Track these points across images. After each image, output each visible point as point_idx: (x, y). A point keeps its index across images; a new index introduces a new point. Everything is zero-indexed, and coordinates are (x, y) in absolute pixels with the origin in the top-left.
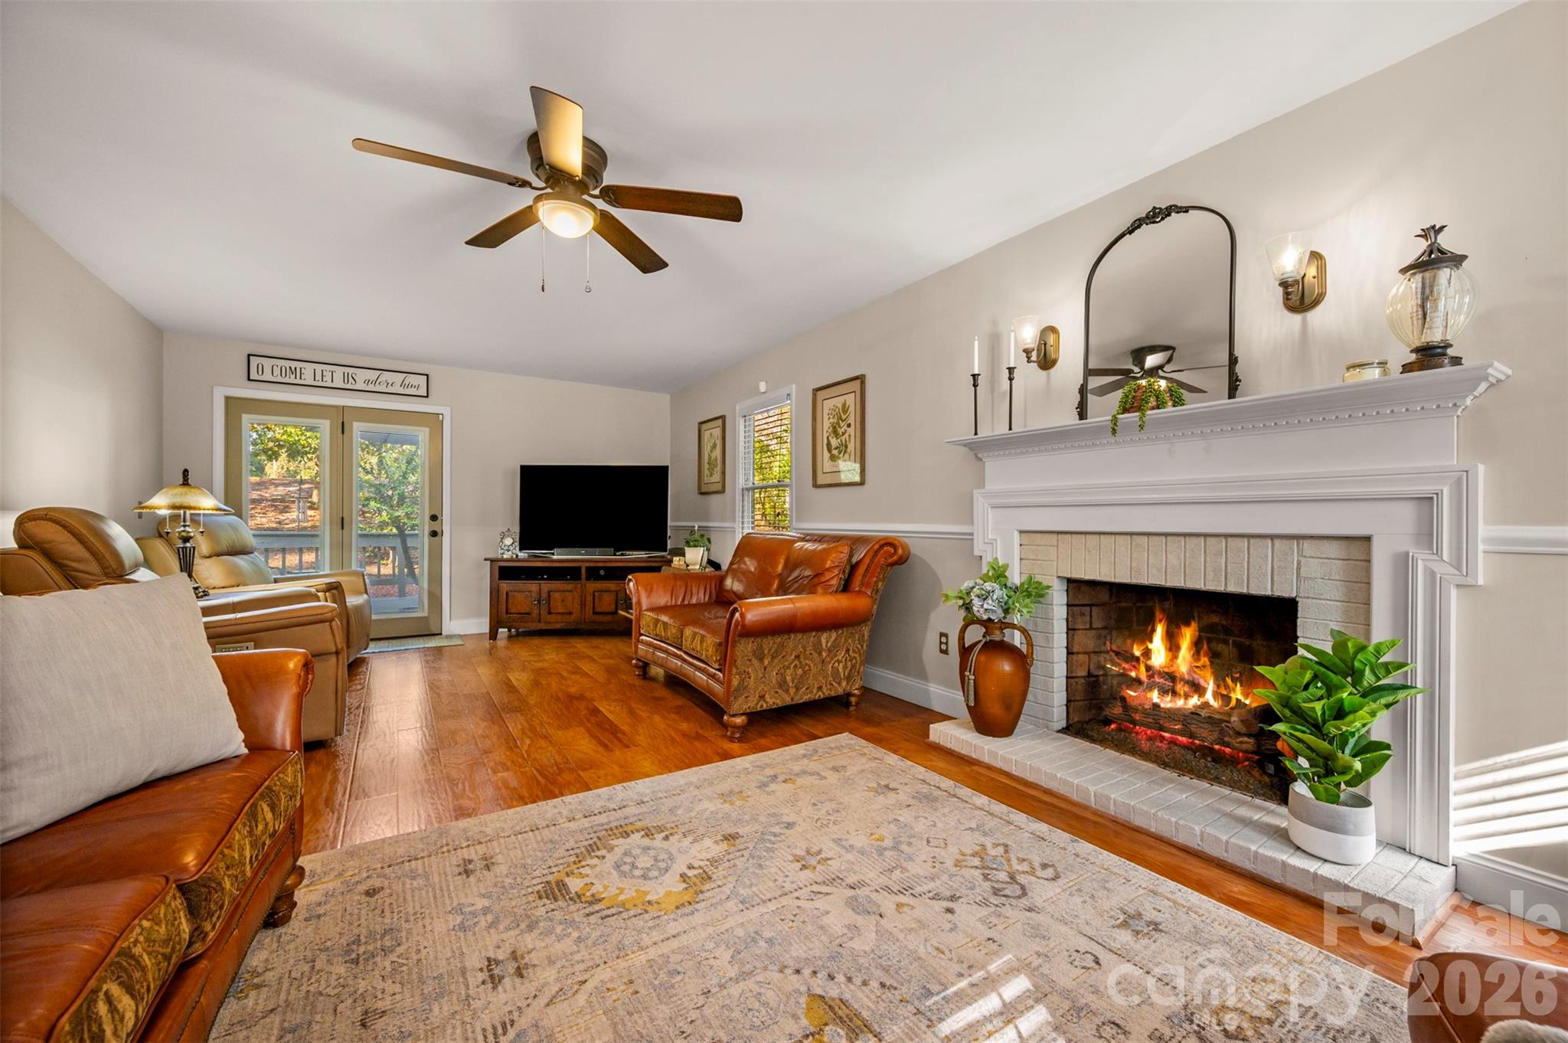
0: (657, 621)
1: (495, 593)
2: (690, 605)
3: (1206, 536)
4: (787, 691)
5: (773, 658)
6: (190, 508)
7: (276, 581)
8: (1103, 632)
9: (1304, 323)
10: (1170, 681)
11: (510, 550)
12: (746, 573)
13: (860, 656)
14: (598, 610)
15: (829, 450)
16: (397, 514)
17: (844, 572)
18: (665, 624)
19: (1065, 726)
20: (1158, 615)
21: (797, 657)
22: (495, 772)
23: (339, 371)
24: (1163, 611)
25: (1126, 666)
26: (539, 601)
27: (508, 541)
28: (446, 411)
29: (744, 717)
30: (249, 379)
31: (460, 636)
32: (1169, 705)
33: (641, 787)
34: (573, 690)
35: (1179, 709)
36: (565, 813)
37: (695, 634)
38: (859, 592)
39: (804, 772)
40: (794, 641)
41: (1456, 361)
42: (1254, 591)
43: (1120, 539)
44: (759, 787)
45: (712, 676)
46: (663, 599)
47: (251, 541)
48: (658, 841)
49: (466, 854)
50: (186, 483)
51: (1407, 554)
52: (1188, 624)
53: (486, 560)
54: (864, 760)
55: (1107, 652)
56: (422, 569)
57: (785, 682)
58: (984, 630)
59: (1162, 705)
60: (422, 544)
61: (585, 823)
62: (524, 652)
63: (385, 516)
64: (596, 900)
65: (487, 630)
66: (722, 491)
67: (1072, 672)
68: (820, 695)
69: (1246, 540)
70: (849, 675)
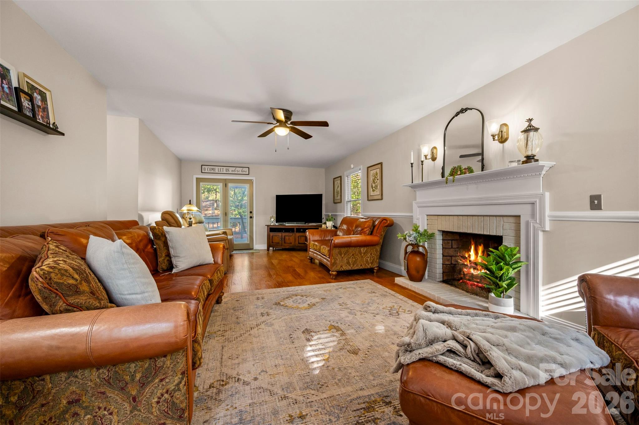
0: (314, 244)
1: (269, 236)
2: (326, 240)
3: (478, 216)
4: (350, 265)
5: (345, 254)
6: (192, 210)
7: (210, 231)
8: (457, 249)
9: (503, 146)
10: (475, 265)
11: (273, 222)
12: (343, 230)
13: (376, 256)
14: (300, 242)
15: (372, 188)
16: (240, 211)
17: (371, 229)
18: (316, 245)
19: (442, 280)
20: (472, 243)
21: (353, 255)
22: (266, 282)
23: (225, 168)
24: (473, 241)
25: (464, 261)
26: (282, 239)
27: (272, 220)
28: (254, 178)
29: (336, 272)
30: (202, 172)
31: (258, 250)
32: (476, 273)
33: (303, 287)
34: (290, 265)
35: (478, 274)
36: (282, 291)
37: (324, 247)
38: (376, 235)
39: (350, 287)
40: (351, 250)
41: (537, 160)
42: (491, 234)
43: (455, 217)
44: (336, 290)
45: (328, 260)
46: (317, 238)
47: (203, 219)
48: (304, 297)
49: (258, 296)
50: (190, 204)
51: (528, 221)
52: (480, 245)
53: (266, 225)
54: (370, 286)
55: (458, 256)
56: (248, 229)
57: (349, 262)
58: (412, 247)
59: (474, 274)
60: (248, 220)
61: (287, 293)
62: (277, 255)
63: (236, 212)
64: (286, 306)
65: (266, 248)
66: (341, 202)
67: (444, 262)
68: (361, 268)
69: (489, 217)
70: (372, 262)
